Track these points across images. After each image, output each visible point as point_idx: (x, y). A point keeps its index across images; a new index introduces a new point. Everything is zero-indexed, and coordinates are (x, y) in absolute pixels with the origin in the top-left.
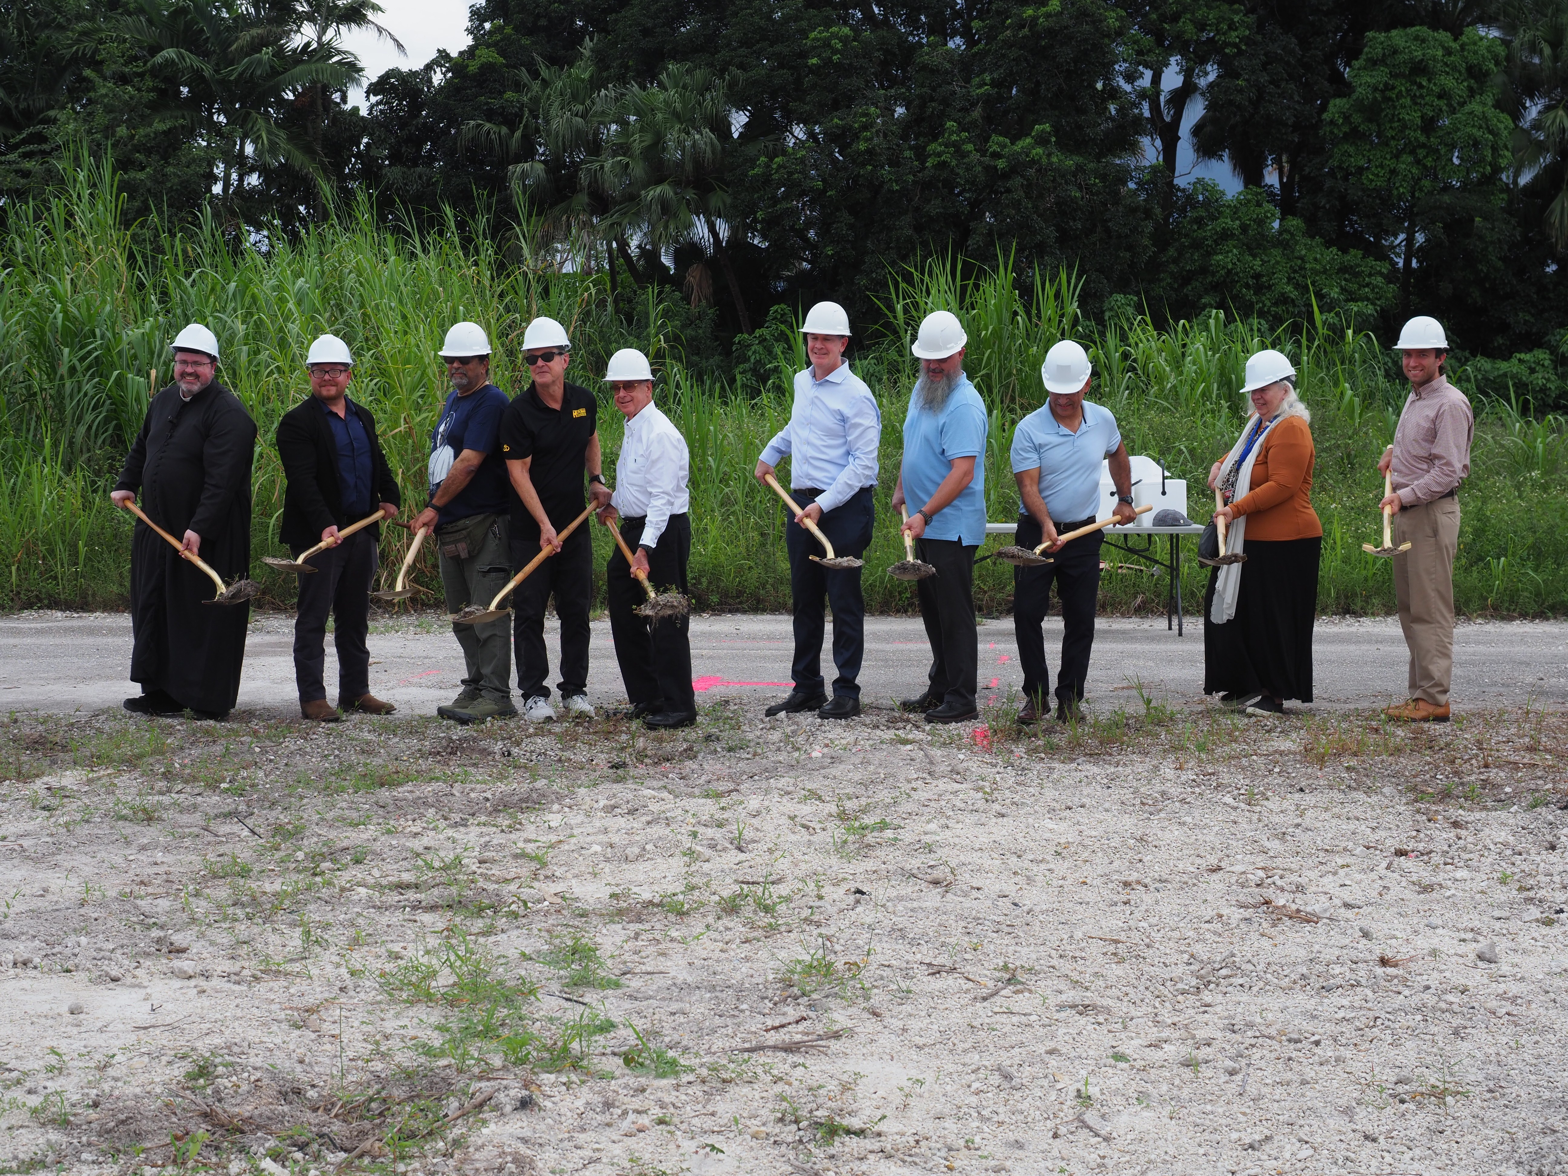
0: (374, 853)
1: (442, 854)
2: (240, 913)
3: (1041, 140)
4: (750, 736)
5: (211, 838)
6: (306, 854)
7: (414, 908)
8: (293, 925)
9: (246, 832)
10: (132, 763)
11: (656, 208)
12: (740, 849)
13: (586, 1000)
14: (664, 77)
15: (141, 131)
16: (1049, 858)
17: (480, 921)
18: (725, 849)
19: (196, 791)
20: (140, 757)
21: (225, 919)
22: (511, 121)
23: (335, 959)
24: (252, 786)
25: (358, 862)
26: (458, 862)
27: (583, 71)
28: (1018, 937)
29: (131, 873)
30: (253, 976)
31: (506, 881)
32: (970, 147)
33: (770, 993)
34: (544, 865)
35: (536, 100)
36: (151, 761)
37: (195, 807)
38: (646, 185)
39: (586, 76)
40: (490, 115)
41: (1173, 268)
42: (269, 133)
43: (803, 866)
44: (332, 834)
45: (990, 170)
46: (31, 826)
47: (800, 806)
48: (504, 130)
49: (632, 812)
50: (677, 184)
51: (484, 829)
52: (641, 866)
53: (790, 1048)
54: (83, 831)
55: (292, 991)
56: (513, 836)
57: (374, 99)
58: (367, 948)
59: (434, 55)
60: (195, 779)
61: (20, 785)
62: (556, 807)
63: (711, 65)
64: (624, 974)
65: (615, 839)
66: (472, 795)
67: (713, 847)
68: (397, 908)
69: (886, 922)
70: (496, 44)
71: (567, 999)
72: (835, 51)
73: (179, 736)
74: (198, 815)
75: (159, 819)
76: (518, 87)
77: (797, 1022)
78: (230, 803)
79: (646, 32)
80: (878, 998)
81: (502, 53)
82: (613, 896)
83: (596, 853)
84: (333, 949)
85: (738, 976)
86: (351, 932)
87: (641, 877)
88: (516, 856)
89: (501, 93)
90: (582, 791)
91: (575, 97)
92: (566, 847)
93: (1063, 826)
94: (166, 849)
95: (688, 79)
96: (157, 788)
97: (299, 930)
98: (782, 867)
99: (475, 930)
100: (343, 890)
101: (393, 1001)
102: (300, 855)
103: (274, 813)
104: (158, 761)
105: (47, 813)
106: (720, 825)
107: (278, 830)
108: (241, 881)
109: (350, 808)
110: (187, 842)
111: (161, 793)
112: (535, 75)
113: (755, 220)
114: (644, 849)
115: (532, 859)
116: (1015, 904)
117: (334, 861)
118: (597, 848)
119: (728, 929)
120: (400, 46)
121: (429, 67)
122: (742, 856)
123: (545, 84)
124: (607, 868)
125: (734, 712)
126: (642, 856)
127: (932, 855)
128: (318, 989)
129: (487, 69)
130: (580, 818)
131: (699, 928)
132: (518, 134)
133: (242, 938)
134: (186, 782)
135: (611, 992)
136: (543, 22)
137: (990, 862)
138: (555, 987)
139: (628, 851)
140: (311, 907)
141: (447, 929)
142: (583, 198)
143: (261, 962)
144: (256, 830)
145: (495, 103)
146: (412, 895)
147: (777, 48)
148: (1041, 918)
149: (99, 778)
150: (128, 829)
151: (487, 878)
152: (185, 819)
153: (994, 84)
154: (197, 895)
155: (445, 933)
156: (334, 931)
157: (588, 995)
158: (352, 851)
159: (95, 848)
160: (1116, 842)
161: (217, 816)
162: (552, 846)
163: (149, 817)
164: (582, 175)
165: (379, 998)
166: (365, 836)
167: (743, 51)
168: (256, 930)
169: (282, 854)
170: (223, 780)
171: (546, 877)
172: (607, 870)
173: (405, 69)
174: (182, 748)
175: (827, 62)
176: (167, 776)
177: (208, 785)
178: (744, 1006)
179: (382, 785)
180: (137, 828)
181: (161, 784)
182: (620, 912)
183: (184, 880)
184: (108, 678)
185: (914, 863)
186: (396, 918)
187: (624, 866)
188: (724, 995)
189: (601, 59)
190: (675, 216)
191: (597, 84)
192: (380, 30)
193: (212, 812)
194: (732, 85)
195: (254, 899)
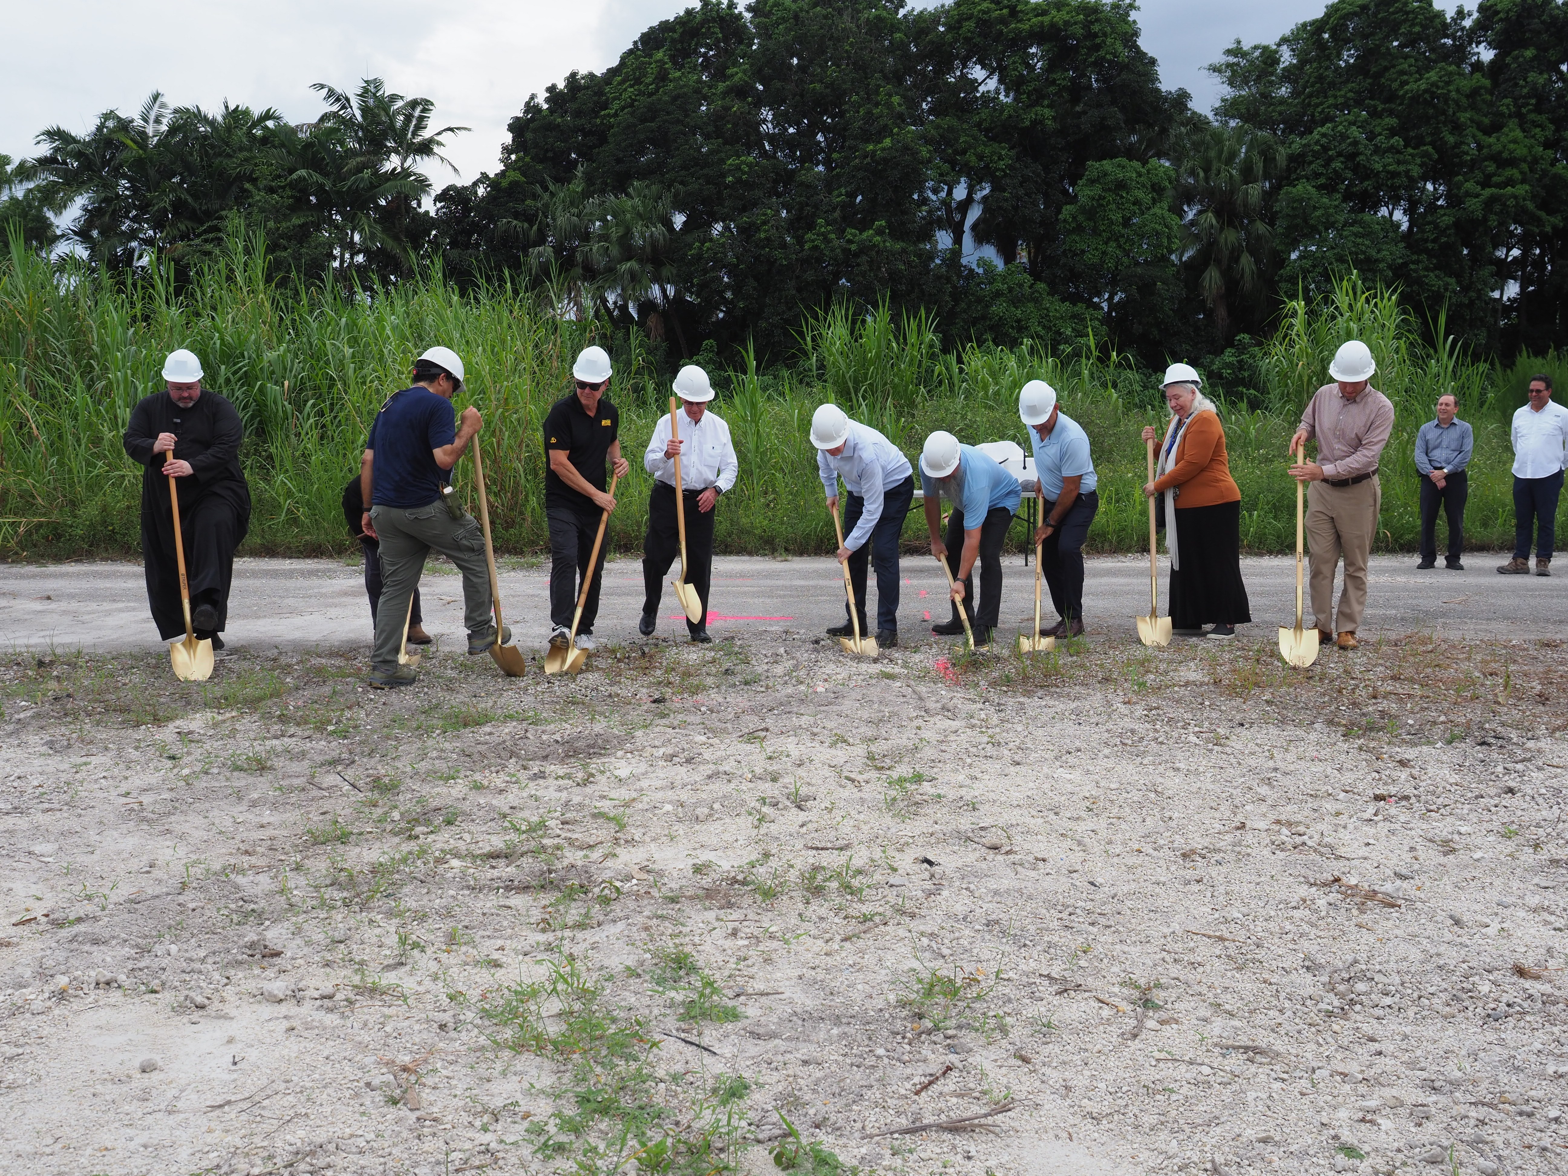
0: (464, 813)
1: (526, 814)
2: (338, 895)
3: (880, 232)
4: (760, 670)
5: (315, 793)
6: (402, 814)
7: (508, 889)
8: (390, 914)
9: (347, 787)
10: (252, 704)
11: (627, 277)
12: (799, 807)
13: (706, 1041)
14: (631, 190)
15: (284, 224)
16: (1083, 814)
17: (573, 905)
18: (786, 808)
19: (307, 734)
20: (260, 699)
21: (323, 904)
22: (530, 219)
23: (433, 966)
24: (355, 727)
25: (449, 823)
26: (542, 825)
27: (577, 186)
28: (1117, 931)
29: (238, 838)
30: (347, 1000)
31: (590, 847)
32: (833, 236)
33: (898, 1025)
34: (622, 827)
35: (546, 206)
36: (269, 703)
37: (304, 754)
38: (620, 262)
39: (579, 189)
40: (516, 216)
41: (965, 316)
42: (370, 226)
43: (865, 828)
44: (425, 789)
45: (847, 251)
46: (153, 779)
47: (833, 751)
48: (526, 225)
49: (689, 761)
50: (640, 261)
51: (561, 782)
52: (715, 827)
53: (956, 1128)
54: (201, 784)
55: (388, 1029)
56: (589, 790)
57: (439, 205)
58: (464, 949)
59: (478, 176)
60: (306, 723)
61: (154, 729)
62: (620, 753)
63: (662, 182)
64: (738, 995)
65: (684, 795)
66: (544, 737)
67: (775, 805)
68: (491, 889)
69: (978, 910)
70: (519, 169)
71: (686, 1042)
72: (744, 173)
73: (296, 675)
74: (306, 763)
75: (271, 768)
76: (535, 197)
77: (944, 1073)
78: (335, 748)
79: (619, 161)
80: (1019, 1033)
81: (524, 174)
82: (698, 869)
83: (668, 813)
84: (429, 951)
85: (857, 996)
86: (447, 925)
87: (714, 840)
88: (595, 816)
89: (523, 201)
90: (639, 733)
91: (572, 204)
92: (640, 806)
93: (1076, 775)
94: (274, 806)
95: (647, 191)
96: (272, 731)
97: (395, 921)
98: (845, 831)
99: (570, 920)
100: (438, 861)
101: (498, 1046)
102: (396, 815)
103: (373, 762)
104: (275, 704)
105: (169, 764)
106: (774, 780)
107: (376, 784)
108: (341, 848)
109: (439, 758)
110: (294, 798)
111: (276, 737)
112: (546, 189)
113: (692, 285)
114: (712, 808)
115: (610, 819)
116: (1092, 884)
117: (428, 822)
118: (668, 807)
119: (821, 919)
120: (455, 170)
121: (475, 184)
122: (802, 816)
123: (552, 195)
124: (680, 829)
125: (741, 647)
126: (711, 815)
127: (977, 813)
128: (417, 1027)
129: (514, 184)
130: (643, 767)
131: (794, 920)
132: (535, 227)
133: (338, 936)
134: (298, 724)
135: (730, 1026)
136: (550, 154)
137: (1033, 821)
138: (671, 1023)
139: (699, 811)
140: (406, 890)
141: (543, 920)
142: (579, 271)
143: (356, 971)
144: (357, 783)
145: (520, 207)
146: (503, 870)
147: (706, 171)
148: (1129, 903)
149: (224, 721)
150: (240, 780)
151: (571, 842)
152: (295, 767)
153: (848, 195)
154: (298, 868)
155: (542, 925)
156: (430, 924)
157: (707, 1032)
158: (444, 812)
159: (207, 805)
160: (1136, 796)
161: (322, 765)
162: (627, 805)
163: (261, 767)
164: (578, 255)
165: (482, 1040)
166: (454, 792)
167: (683, 173)
168: (352, 923)
169: (379, 811)
170: (329, 722)
171: (627, 842)
172: (681, 832)
173: (459, 185)
174: (297, 688)
175: (739, 181)
176: (283, 719)
177: (316, 728)
178: (881, 1051)
179: (466, 725)
180: (251, 780)
181: (276, 728)
182: (709, 894)
183: (287, 847)
184: (245, 617)
185: (965, 822)
186: (489, 902)
187: (697, 827)
188: (850, 1030)
189: (589, 179)
190: (640, 282)
191: (586, 194)
192: (442, 159)
193: (320, 759)
194: (676, 195)
195: (351, 877)
